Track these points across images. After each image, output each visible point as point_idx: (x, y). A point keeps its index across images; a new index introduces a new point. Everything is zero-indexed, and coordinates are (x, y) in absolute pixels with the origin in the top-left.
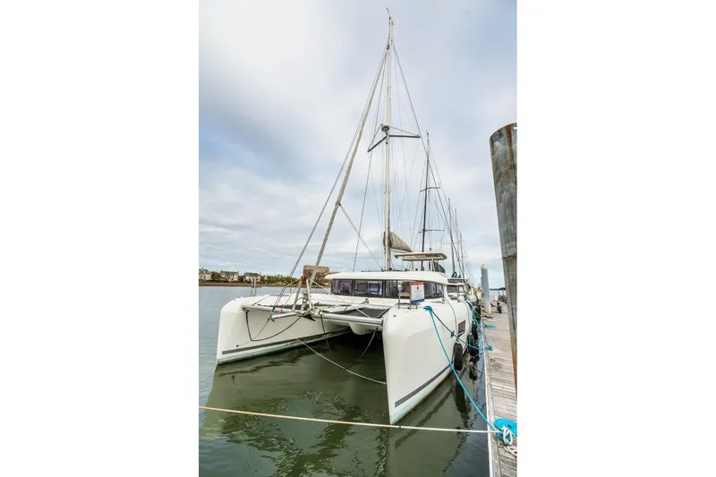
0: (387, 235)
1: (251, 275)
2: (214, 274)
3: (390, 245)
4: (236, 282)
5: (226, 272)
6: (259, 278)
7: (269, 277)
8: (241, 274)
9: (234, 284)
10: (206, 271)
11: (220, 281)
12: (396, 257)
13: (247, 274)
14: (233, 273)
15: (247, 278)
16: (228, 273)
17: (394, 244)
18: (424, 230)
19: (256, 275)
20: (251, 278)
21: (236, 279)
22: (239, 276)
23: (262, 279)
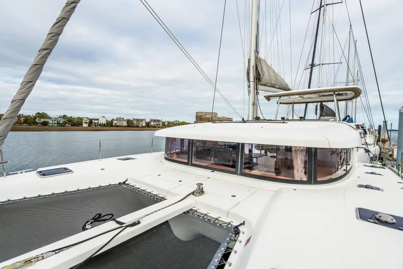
0: (253, 63)
1: (154, 121)
2: (128, 121)
3: (258, 78)
4: (144, 127)
6: (161, 123)
7: (168, 122)
8: (148, 120)
9: (142, 128)
10: (123, 119)
11: (133, 127)
12: (268, 98)
13: (152, 120)
14: (142, 120)
15: (152, 123)
16: (138, 120)
17: (265, 78)
18: (312, 65)
19: (158, 121)
20: (155, 124)
21: (144, 125)
22: (146, 122)
23: (164, 124)
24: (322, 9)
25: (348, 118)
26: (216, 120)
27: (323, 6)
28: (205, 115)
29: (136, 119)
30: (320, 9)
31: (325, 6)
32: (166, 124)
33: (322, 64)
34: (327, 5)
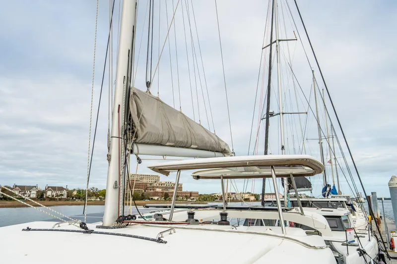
1: (54, 189)
2: (5, 189)
5: (21, 187)
6: (65, 192)
7: (79, 191)
8: (41, 188)
13: (49, 188)
14: (30, 188)
15: (49, 193)
16: (23, 189)
19: (61, 189)
20: (54, 194)
21: (34, 195)
22: (38, 192)
23: (70, 194)
24: (274, 45)
25: (328, 189)
26: (158, 187)
27: (275, 42)
28: (141, 179)
29: (19, 187)
30: (271, 45)
31: (277, 41)
32: (75, 193)
33: (283, 114)
34: (279, 41)
